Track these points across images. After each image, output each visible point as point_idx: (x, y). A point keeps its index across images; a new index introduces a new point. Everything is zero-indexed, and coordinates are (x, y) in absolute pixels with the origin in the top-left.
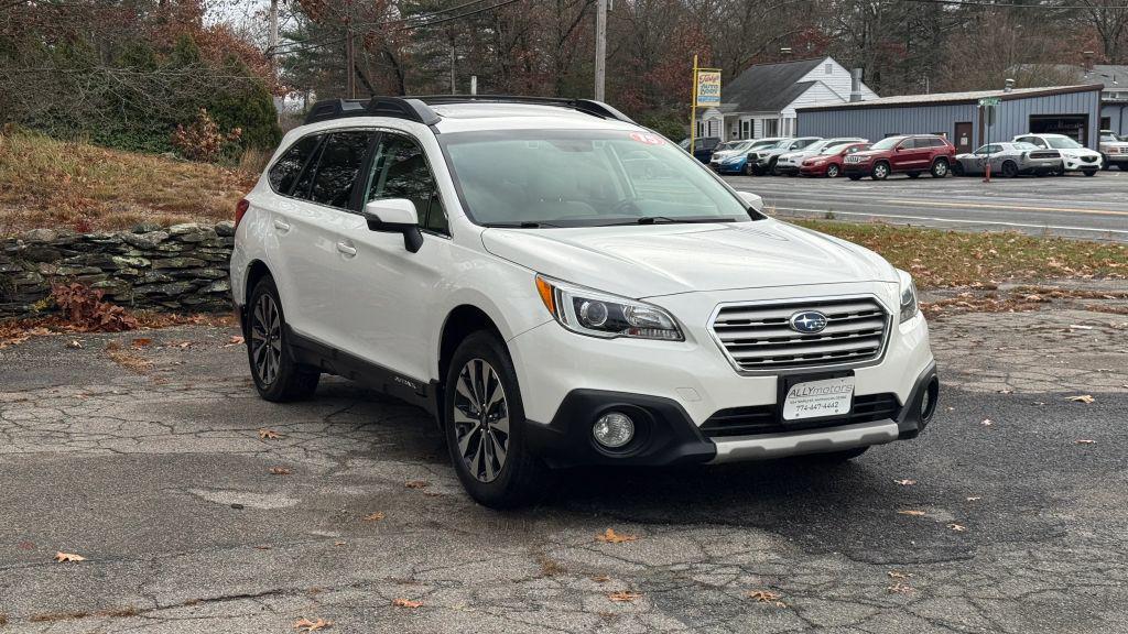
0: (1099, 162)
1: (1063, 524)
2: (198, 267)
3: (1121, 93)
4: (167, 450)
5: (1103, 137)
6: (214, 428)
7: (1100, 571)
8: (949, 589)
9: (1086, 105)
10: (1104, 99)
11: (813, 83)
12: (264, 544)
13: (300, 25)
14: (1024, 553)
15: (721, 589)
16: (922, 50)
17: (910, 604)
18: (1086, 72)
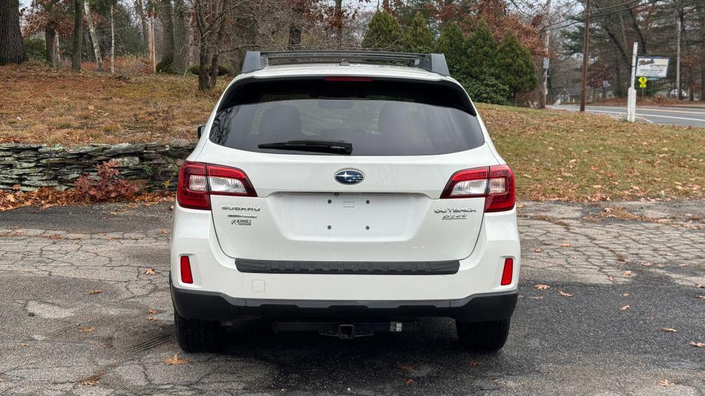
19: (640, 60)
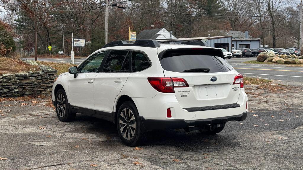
0: (232, 55)
1: (239, 142)
2: (10, 85)
3: (236, 38)
4: (17, 133)
5: (232, 49)
6: (27, 127)
7: (249, 152)
8: (217, 157)
9: (228, 41)
10: (232, 39)
11: (160, 35)
12: (52, 154)
13: (18, 17)
14: (232, 148)
15: (166, 159)
16: (187, 26)
17: (210, 160)
18: (227, 32)
19: (74, 40)
